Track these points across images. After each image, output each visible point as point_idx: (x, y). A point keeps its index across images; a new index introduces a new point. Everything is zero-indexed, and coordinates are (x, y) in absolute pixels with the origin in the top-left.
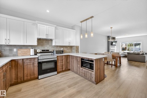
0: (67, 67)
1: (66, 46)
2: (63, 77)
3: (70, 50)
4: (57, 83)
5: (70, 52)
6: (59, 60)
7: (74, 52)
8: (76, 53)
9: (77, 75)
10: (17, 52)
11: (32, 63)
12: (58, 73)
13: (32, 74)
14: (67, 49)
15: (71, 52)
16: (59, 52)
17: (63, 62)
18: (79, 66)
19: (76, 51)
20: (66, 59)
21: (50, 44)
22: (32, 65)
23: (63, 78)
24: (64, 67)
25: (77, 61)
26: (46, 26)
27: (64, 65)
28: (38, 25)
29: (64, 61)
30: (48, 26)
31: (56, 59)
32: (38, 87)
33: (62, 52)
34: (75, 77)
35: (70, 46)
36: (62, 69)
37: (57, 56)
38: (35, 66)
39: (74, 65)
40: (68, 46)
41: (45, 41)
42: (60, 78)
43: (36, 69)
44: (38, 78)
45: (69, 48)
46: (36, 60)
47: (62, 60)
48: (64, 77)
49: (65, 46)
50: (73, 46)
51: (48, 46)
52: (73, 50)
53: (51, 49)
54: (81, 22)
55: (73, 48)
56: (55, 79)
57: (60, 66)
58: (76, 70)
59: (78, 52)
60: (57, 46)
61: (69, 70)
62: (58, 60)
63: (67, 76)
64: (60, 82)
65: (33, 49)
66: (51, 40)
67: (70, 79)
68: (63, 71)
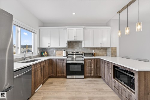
0: (97, 73)
1: (98, 48)
2: (88, 83)
3: (104, 53)
4: (80, 88)
5: (103, 56)
6: (87, 63)
7: (109, 56)
8: (112, 56)
9: (109, 88)
10: (55, 53)
11: (62, 63)
12: (85, 77)
13: (62, 72)
14: (100, 52)
15: (105, 55)
16: (88, 55)
17: (91, 66)
18: (111, 75)
19: (112, 54)
20: (95, 63)
21: (80, 46)
22: (62, 65)
23: (88, 85)
24: (93, 72)
25: (109, 68)
26: (74, 29)
27: (93, 70)
28: (68, 29)
29: (93, 65)
30: (76, 29)
31: (83, 62)
32: (63, 86)
33: (92, 54)
34: (103, 90)
35: (104, 48)
36: (91, 74)
37: (84, 59)
38: (64, 66)
39: (105, 72)
40: (102, 48)
41: (75, 44)
42: (86, 84)
43: (65, 68)
44: (66, 77)
45: (102, 50)
46: (65, 61)
47: (91, 64)
48: (90, 85)
49: (96, 48)
50: (108, 48)
51: (78, 48)
52: (108, 53)
53: (80, 52)
54: (119, 12)
55: (108, 50)
56: (80, 83)
57: (87, 70)
58: (108, 80)
59: (116, 56)
60: (88, 48)
61: (100, 77)
62: (85, 63)
63: (95, 84)
64: (82, 89)
65: (65, 51)
66: (81, 42)
67: (97, 89)
68: (91, 77)
